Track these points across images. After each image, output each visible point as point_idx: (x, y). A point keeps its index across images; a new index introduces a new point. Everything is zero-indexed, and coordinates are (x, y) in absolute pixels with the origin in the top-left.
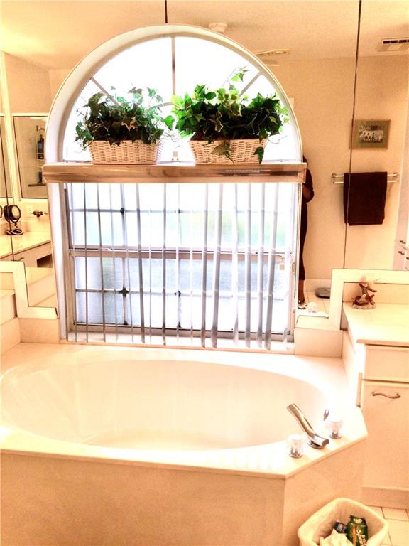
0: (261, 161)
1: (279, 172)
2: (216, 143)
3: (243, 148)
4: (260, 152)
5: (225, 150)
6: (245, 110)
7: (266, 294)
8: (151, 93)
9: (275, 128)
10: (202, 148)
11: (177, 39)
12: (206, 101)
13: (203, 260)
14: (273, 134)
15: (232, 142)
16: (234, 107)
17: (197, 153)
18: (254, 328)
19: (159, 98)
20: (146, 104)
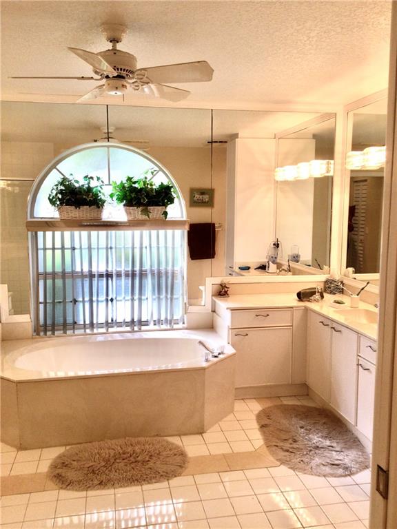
0: (166, 218)
1: (175, 224)
2: (140, 208)
3: (155, 211)
4: (165, 213)
5: (146, 212)
6: (156, 191)
7: (169, 296)
8: (98, 179)
9: (171, 200)
10: (132, 211)
11: (111, 149)
12: (133, 185)
13: (130, 278)
14: (171, 203)
15: (149, 208)
16: (152, 189)
17: (128, 213)
18: (163, 318)
19: (103, 182)
20: (93, 184)
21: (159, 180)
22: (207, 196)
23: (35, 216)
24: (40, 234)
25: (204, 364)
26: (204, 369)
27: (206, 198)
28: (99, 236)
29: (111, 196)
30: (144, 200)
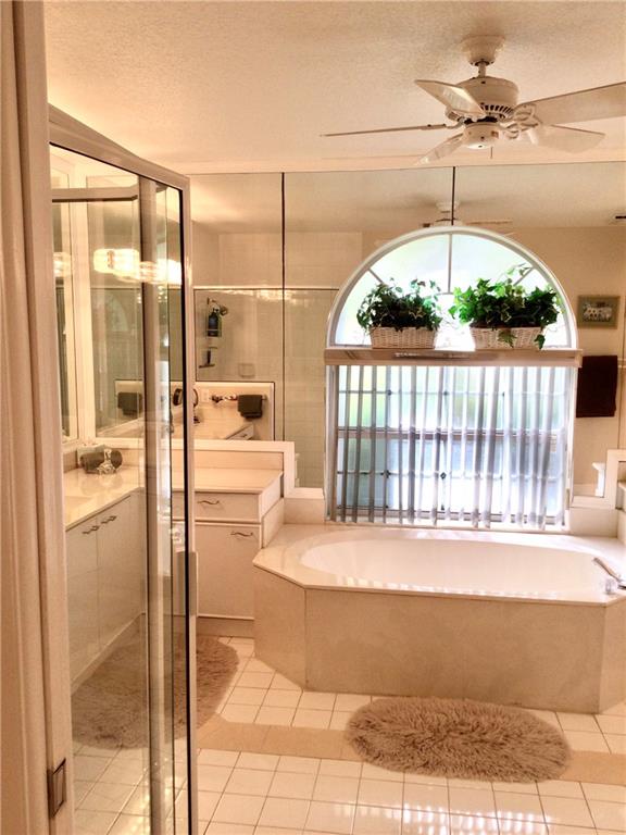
0: (541, 347)
1: (558, 357)
2: (498, 331)
3: (523, 335)
4: (541, 339)
5: (507, 336)
6: (527, 303)
7: (540, 477)
8: (433, 284)
9: (552, 317)
10: (483, 335)
11: (454, 236)
12: (488, 293)
13: (475, 443)
14: (551, 322)
15: (513, 329)
16: (520, 299)
17: (477, 338)
18: (527, 511)
19: (439, 290)
20: (425, 293)
21: (533, 283)
22: (610, 309)
23: (337, 342)
24: (343, 369)
25: (604, 599)
26: (603, 607)
27: (607, 312)
28: (429, 374)
29: (452, 311)
30: (506, 317)
